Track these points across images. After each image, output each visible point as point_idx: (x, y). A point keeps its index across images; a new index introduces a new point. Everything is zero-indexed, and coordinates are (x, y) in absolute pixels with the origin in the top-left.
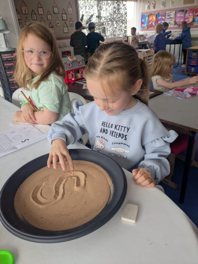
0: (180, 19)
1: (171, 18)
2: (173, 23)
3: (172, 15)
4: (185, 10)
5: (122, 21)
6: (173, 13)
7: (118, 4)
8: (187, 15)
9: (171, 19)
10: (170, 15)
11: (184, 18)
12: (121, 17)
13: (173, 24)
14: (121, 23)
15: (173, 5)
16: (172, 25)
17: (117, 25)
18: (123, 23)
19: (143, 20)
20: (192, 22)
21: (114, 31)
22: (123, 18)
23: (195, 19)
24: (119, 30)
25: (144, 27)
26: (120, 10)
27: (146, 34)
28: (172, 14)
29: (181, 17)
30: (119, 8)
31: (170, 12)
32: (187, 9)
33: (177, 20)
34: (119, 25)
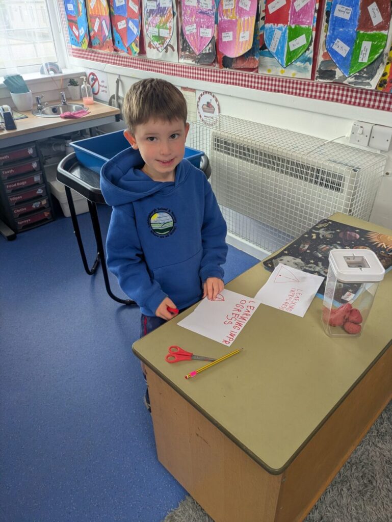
0: (199, 26)
1: (161, 11)
2: (174, 42)
9: (164, 19)
11: (216, 22)
13: (175, 48)
16: (169, 47)
19: (70, 7)
20: (250, 53)
23: (265, 36)
25: (78, 37)
27: (93, 74)
29: (202, 12)
33: (189, 29)
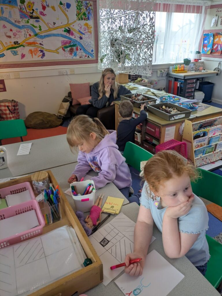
5: (147, 44)
7: (143, 16)
12: (146, 38)
14: (146, 48)
17: (141, 51)
18: (149, 48)
19: (206, 42)
21: (137, 59)
22: (149, 39)
24: (142, 59)
25: (206, 50)
26: (145, 27)
30: (144, 24)
34: (143, 50)
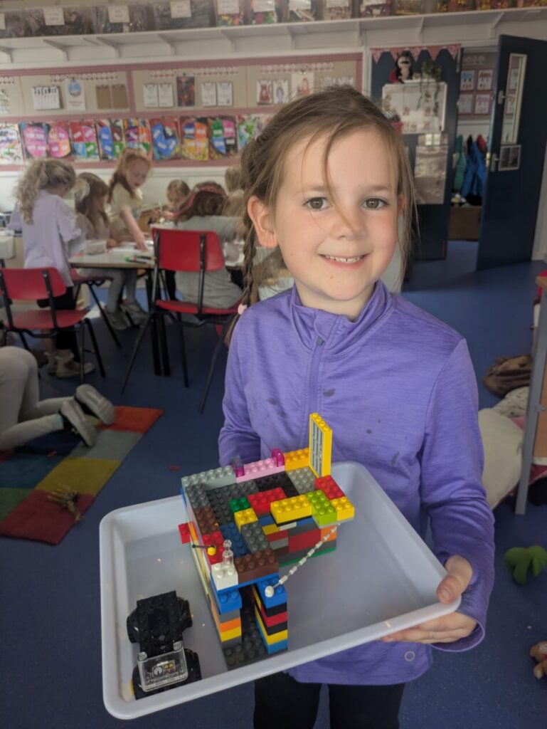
0: (37, 146)
1: (10, 141)
2: (20, 154)
3: (11, 134)
4: (44, 125)
6: (14, 130)
8: (53, 137)
9: (12, 144)
10: (7, 133)
11: (47, 143)
13: (22, 157)
15: (8, 108)
16: (17, 159)
20: (69, 155)
23: (75, 147)
28: (13, 132)
29: (38, 140)
31: (4, 125)
32: (50, 122)
33: (31, 148)
